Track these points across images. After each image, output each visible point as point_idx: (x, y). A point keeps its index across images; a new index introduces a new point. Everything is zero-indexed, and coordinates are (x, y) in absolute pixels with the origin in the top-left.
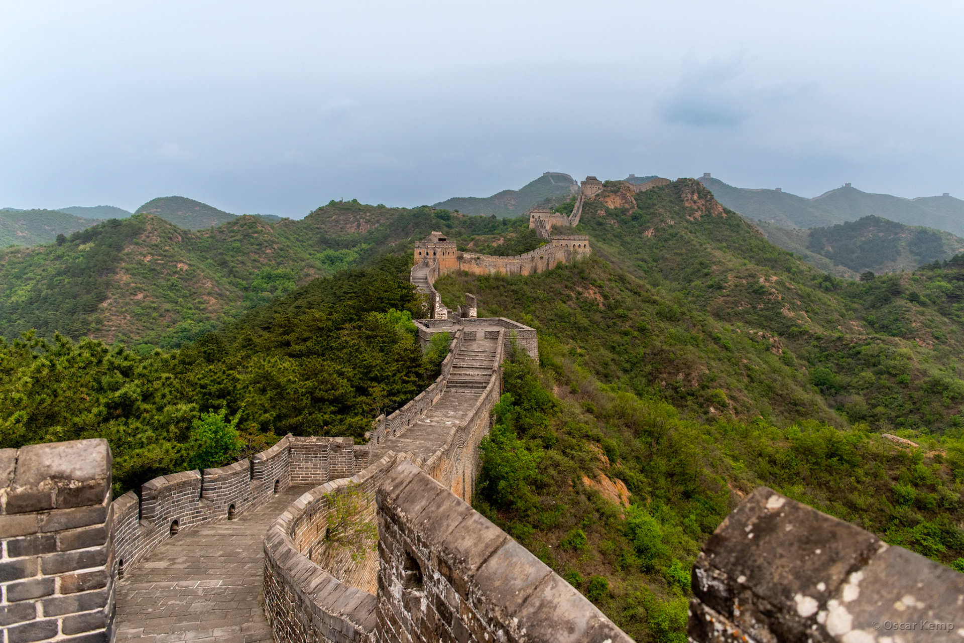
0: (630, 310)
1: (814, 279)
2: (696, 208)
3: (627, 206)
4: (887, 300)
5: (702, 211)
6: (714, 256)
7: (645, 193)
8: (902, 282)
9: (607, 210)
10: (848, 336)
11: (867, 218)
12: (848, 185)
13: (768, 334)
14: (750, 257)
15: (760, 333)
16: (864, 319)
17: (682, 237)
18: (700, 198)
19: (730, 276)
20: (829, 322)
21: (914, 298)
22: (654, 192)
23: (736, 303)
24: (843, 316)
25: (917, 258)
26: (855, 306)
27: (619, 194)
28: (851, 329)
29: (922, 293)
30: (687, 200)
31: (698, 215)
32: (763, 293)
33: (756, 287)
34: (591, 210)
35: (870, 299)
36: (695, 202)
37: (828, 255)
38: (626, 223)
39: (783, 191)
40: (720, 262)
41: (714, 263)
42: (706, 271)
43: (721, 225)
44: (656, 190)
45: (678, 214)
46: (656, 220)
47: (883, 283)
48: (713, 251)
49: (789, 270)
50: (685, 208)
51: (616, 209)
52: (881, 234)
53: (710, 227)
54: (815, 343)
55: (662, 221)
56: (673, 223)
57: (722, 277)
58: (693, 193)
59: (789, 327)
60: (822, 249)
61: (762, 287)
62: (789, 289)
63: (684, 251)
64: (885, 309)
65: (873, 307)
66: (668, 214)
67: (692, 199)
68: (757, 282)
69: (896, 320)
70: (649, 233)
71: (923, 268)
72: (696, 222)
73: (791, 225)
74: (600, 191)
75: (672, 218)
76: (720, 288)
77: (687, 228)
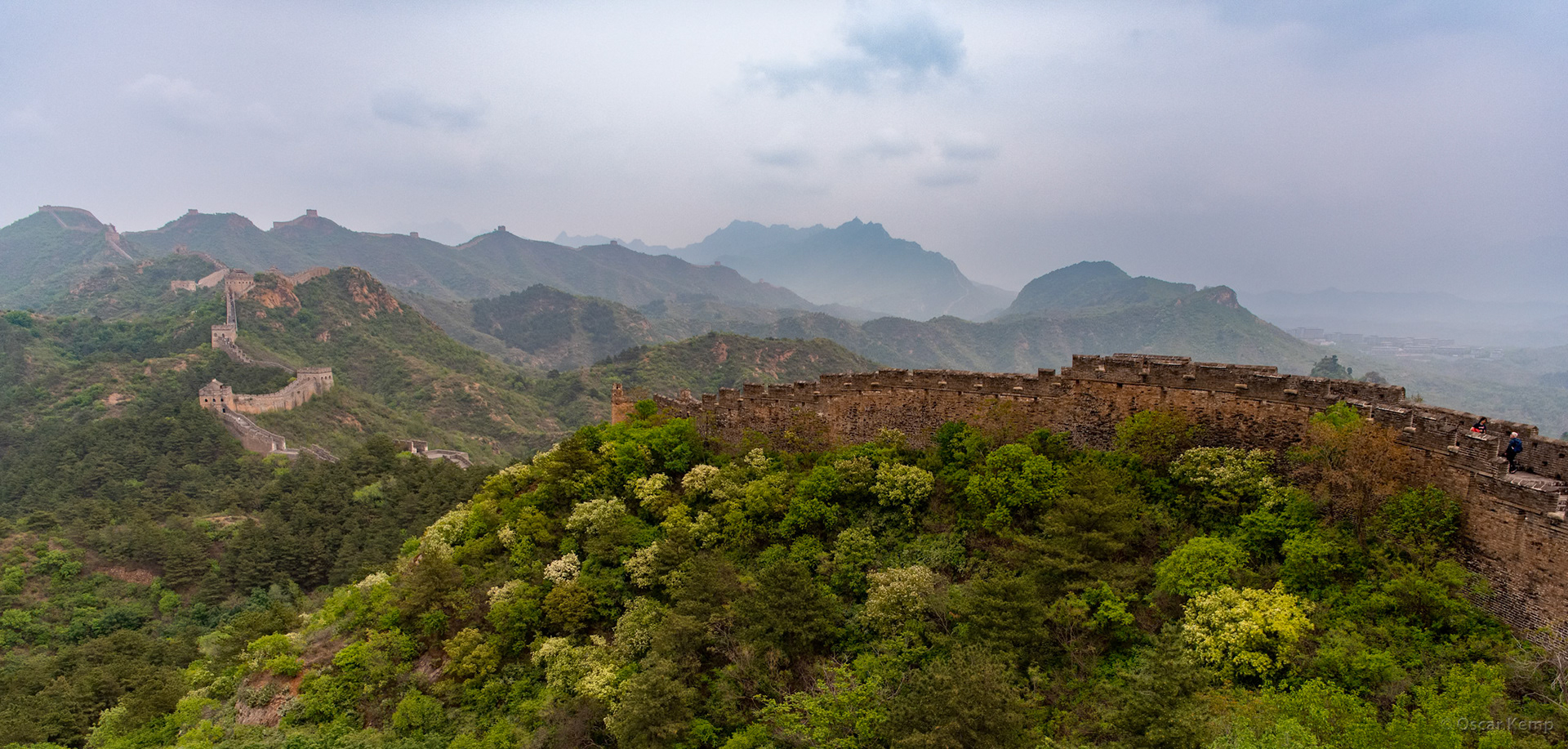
0: (386, 431)
1: (506, 379)
2: (369, 303)
3: (289, 304)
4: (573, 398)
5: (376, 307)
6: (410, 363)
7: (304, 285)
8: (583, 379)
9: (268, 311)
10: (549, 434)
11: (535, 287)
12: (502, 228)
13: (488, 438)
14: (440, 359)
15: (481, 439)
16: (556, 416)
17: (366, 341)
18: (371, 291)
19: (436, 385)
20: (529, 422)
21: (594, 394)
22: (315, 284)
23: (448, 413)
24: (539, 415)
25: (591, 334)
26: (547, 404)
27: (277, 290)
28: (548, 426)
29: (599, 388)
30: (357, 295)
31: (372, 311)
32: (471, 401)
33: (464, 396)
34: (248, 312)
35: (558, 396)
36: (366, 297)
37: (498, 335)
38: (294, 326)
39: (420, 236)
40: (418, 370)
41: (412, 371)
42: (408, 380)
43: (402, 324)
44: (316, 281)
45: (351, 312)
46: (329, 321)
47: (568, 380)
48: (406, 358)
49: (481, 371)
50: (356, 304)
51: (277, 308)
52: (552, 307)
53: (390, 326)
54: (524, 442)
55: (336, 322)
56: (350, 324)
57: (428, 387)
58: (362, 286)
59: (499, 430)
60: (490, 327)
61: (469, 395)
62: (491, 394)
63: (373, 358)
64: (573, 405)
65: (562, 403)
66: (341, 313)
67: (362, 293)
68: (463, 390)
69: (583, 414)
70: (325, 337)
71: (598, 364)
72: (372, 321)
73: (450, 295)
74: (252, 287)
75: (347, 318)
76: (430, 399)
77: (367, 330)
